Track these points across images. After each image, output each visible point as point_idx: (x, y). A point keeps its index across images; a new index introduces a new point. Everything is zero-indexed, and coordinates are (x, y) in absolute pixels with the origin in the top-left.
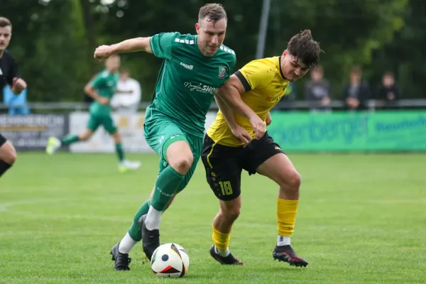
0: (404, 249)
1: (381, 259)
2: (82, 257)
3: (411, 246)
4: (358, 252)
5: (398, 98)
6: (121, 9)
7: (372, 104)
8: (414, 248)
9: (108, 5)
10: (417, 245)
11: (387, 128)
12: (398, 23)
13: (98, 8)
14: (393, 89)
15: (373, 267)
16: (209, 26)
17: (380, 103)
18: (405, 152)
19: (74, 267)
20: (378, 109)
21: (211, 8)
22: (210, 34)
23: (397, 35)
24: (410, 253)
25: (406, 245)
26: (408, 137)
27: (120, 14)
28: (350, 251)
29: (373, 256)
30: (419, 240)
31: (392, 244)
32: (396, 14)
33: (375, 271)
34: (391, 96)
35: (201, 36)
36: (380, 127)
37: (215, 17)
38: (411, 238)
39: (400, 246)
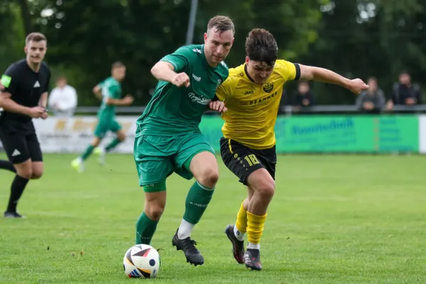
0: (317, 242)
1: (295, 251)
2: (21, 250)
3: (323, 239)
4: (275, 244)
5: (311, 104)
6: (59, 21)
7: (289, 109)
8: (326, 241)
9: (47, 18)
10: (329, 238)
11: (302, 131)
12: (312, 36)
13: (38, 21)
14: (307, 96)
15: (288, 259)
16: (216, 36)
17: (297, 109)
18: (319, 153)
19: (14, 259)
20: (294, 114)
21: (219, 19)
22: (216, 43)
23: (311, 46)
24: (322, 246)
25: (318, 239)
26: (321, 140)
27: (58, 26)
28: (267, 244)
29: (288, 248)
30: (330, 234)
31: (304, 237)
32: (311, 27)
33: (290, 262)
34: (306, 102)
35: (207, 45)
36: (296, 130)
37: (223, 28)
38: (323, 231)
39: (313, 239)
